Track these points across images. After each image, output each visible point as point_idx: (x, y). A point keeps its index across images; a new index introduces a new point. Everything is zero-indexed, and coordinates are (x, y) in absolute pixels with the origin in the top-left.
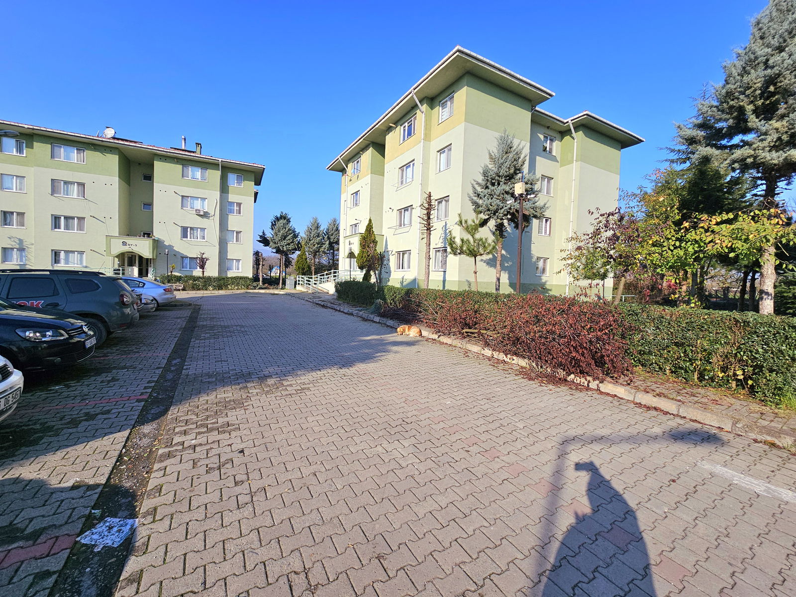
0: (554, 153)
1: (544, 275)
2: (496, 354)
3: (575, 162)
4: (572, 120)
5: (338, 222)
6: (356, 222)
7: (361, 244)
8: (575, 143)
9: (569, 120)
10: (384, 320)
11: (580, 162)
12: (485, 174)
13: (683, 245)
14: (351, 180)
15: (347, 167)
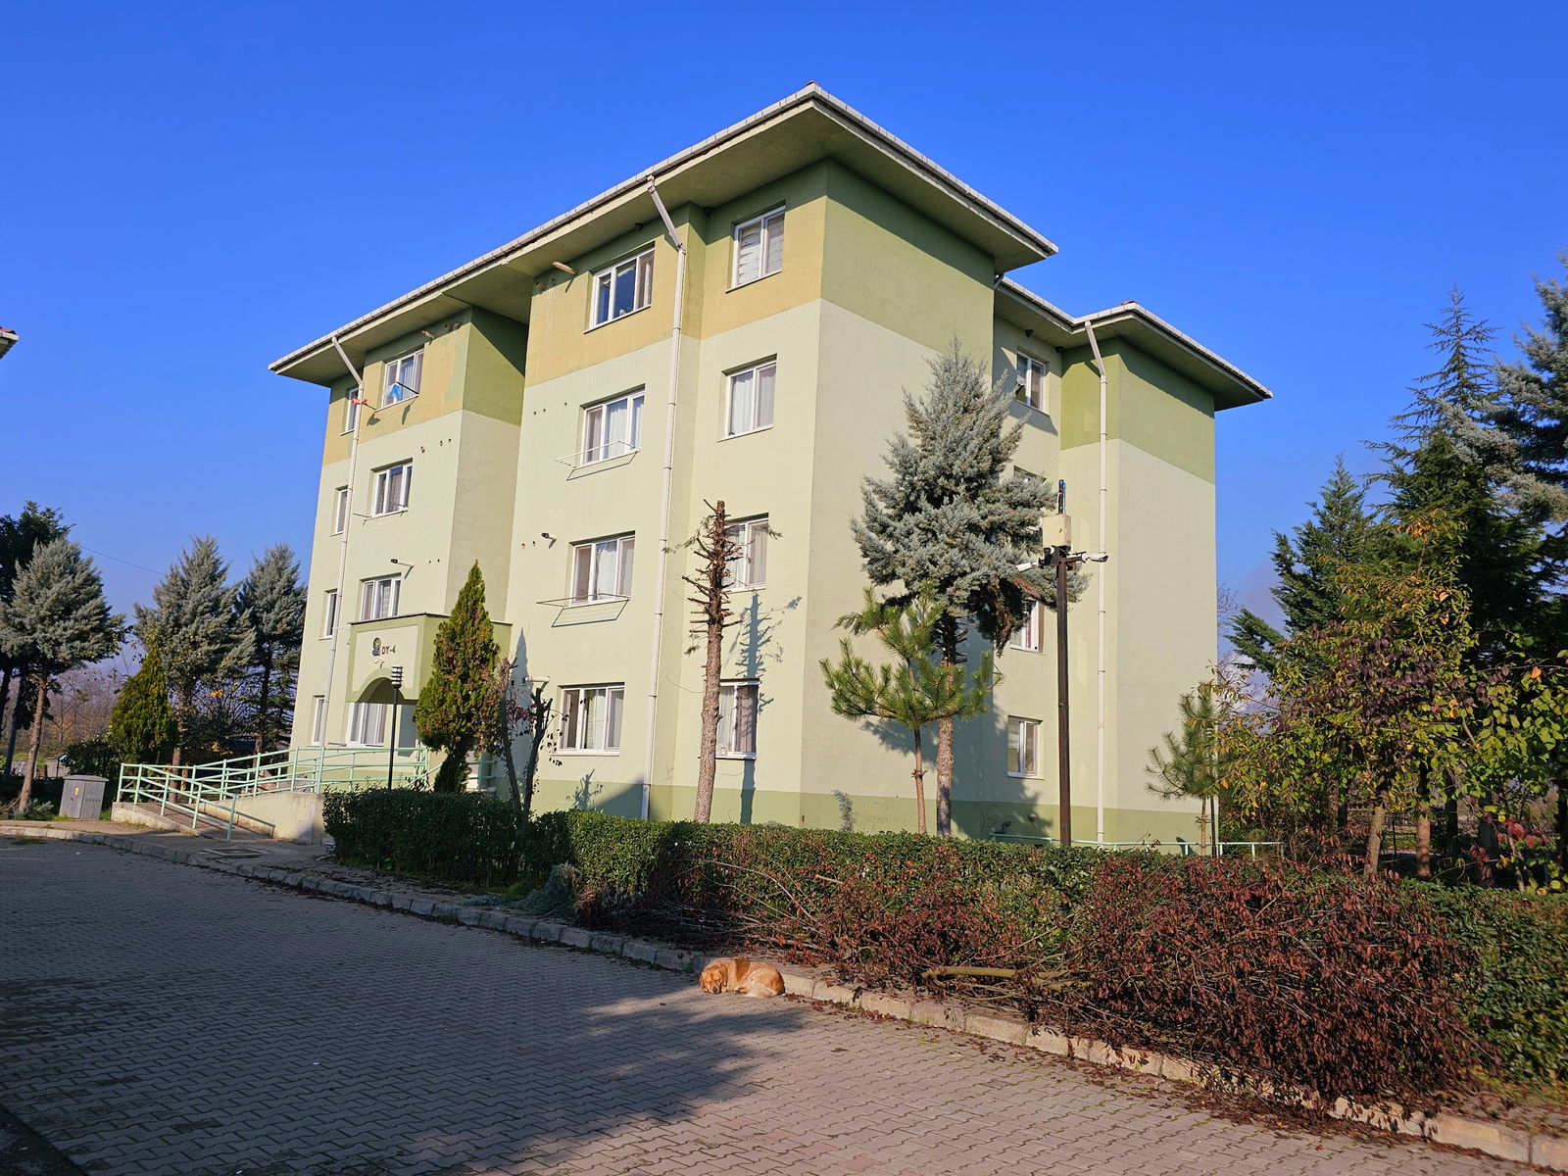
0: (1044, 408)
1: (1030, 775)
2: (1080, 1047)
3: (1103, 437)
4: (1093, 322)
5: (293, 563)
6: (393, 569)
7: (439, 654)
8: (1103, 386)
9: (1085, 320)
10: (616, 941)
11: (1118, 440)
12: (906, 466)
13: (1526, 723)
14: (373, 421)
15: (360, 371)
